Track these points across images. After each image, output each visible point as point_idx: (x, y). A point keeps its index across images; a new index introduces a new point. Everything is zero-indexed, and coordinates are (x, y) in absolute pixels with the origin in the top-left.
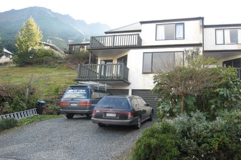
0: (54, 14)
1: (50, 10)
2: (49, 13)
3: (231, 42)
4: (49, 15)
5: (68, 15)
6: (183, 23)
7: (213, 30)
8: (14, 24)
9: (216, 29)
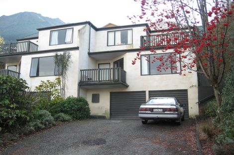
0: (44, 18)
1: (40, 15)
2: (39, 17)
3: (122, 43)
4: (39, 19)
5: (58, 19)
6: (73, 28)
7: (105, 32)
8: (5, 30)
9: (108, 32)
